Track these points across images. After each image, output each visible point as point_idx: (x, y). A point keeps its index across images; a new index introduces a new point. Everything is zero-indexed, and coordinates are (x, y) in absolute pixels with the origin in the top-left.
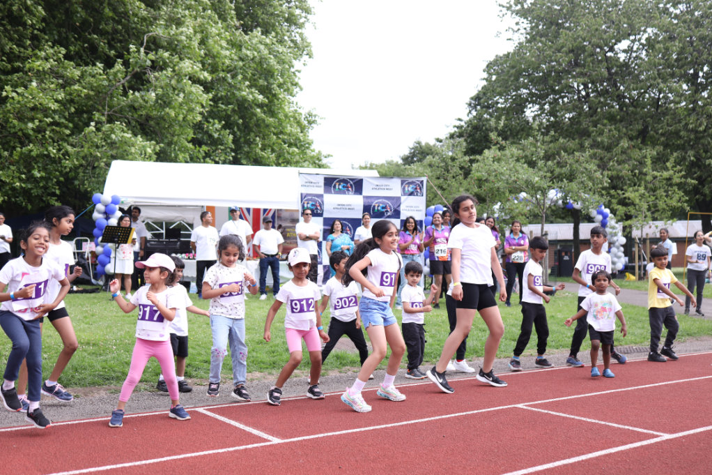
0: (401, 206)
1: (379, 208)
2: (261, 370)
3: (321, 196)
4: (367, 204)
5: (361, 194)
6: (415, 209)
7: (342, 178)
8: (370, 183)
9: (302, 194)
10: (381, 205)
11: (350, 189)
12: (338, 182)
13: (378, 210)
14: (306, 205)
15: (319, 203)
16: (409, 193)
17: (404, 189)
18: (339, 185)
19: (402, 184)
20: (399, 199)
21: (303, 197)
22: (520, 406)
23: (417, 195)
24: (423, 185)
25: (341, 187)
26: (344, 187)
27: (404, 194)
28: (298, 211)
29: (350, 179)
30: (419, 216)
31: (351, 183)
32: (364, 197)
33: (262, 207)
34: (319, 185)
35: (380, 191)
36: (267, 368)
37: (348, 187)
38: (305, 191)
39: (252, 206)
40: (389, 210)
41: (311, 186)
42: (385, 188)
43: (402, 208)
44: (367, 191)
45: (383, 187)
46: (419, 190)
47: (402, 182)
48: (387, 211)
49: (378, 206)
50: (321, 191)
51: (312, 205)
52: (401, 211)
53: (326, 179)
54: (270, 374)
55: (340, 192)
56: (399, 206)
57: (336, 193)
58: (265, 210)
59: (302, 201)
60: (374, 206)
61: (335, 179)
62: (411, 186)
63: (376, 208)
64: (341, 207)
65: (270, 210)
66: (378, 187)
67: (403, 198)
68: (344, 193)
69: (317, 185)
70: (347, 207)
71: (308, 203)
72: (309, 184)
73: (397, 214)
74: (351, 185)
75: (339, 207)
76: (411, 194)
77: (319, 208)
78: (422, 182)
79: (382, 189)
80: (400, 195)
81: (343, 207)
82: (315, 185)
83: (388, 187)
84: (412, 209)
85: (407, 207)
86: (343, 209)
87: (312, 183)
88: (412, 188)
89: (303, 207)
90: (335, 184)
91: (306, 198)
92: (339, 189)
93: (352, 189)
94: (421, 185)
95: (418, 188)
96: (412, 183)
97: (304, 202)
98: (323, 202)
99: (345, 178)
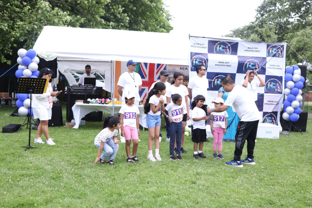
0: (267, 65)
1: (250, 66)
3: (206, 55)
4: (241, 62)
6: (277, 67)
7: (222, 41)
9: (191, 53)
10: (251, 63)
11: (228, 50)
12: (218, 44)
14: (194, 62)
15: (205, 60)
16: (272, 55)
17: (269, 52)
18: (220, 47)
20: (265, 58)
21: (192, 54)
23: (279, 56)
24: (283, 49)
25: (221, 48)
26: (223, 48)
28: (188, 66)
29: (228, 42)
30: (280, 73)
31: (229, 45)
32: (239, 56)
33: (156, 62)
34: (205, 46)
35: (251, 52)
38: (194, 50)
39: (149, 61)
40: (257, 67)
41: (198, 47)
43: (267, 66)
44: (241, 52)
45: (253, 50)
46: (280, 53)
47: (268, 46)
49: (249, 64)
50: (206, 51)
51: (199, 62)
52: (267, 69)
55: (220, 52)
56: (265, 65)
57: (217, 52)
58: (158, 65)
59: (191, 58)
60: (246, 64)
61: (217, 42)
62: (274, 49)
64: (221, 64)
65: (163, 65)
66: (249, 49)
67: (268, 59)
69: (203, 46)
70: (226, 64)
72: (196, 45)
73: (263, 71)
74: (229, 47)
75: (220, 64)
76: (274, 56)
77: (204, 64)
78: (283, 46)
79: (252, 51)
80: (265, 56)
81: (223, 64)
82: (201, 46)
83: (256, 50)
84: (275, 67)
85: (271, 65)
86: (223, 65)
87: (199, 44)
88: (275, 51)
89: (192, 63)
90: (217, 46)
91: (194, 57)
92: (219, 50)
93: (230, 51)
94: (282, 49)
95: (280, 51)
96: (275, 47)
97: (193, 60)
98: (207, 60)
99: (225, 41)
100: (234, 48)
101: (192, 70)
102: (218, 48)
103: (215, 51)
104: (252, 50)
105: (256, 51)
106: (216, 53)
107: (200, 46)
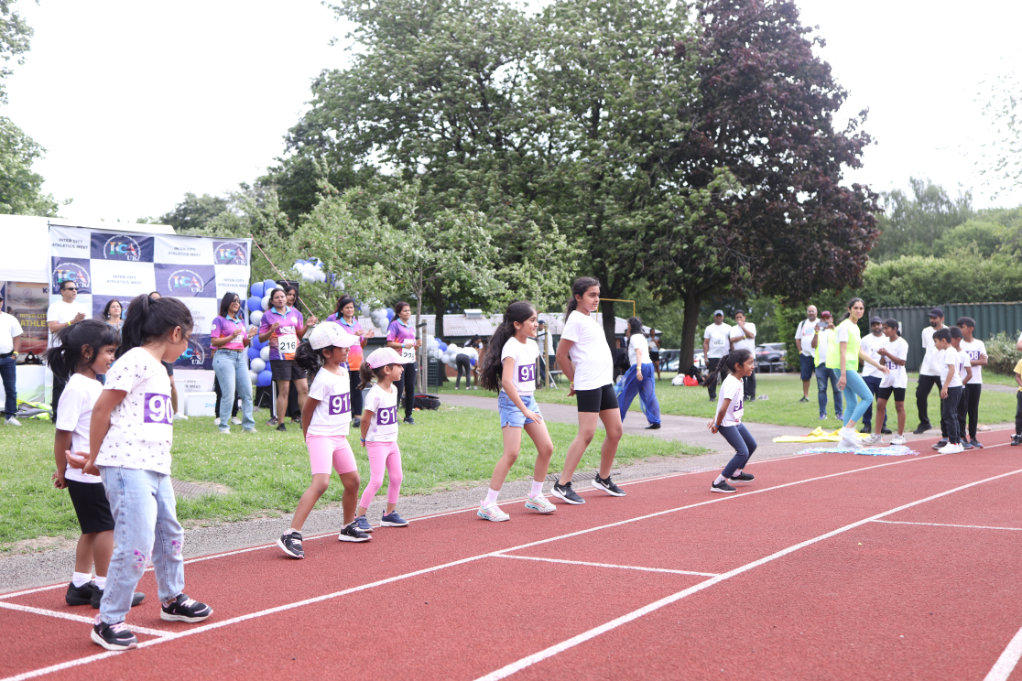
1: (182, 282)
2: (50, 532)
3: (84, 262)
5: (150, 260)
6: (238, 284)
7: (120, 235)
8: (164, 243)
9: (53, 258)
11: (134, 252)
12: (112, 241)
13: (179, 284)
14: (60, 276)
15: (83, 272)
16: (226, 260)
17: (218, 255)
18: (116, 246)
19: (215, 248)
20: (211, 268)
21: (55, 261)
22: (496, 554)
23: (240, 263)
24: (247, 250)
25: (118, 249)
26: (123, 248)
27: (220, 261)
28: (47, 284)
29: (132, 237)
31: (136, 243)
32: (158, 266)
34: (83, 244)
35: (181, 256)
36: (60, 530)
37: (130, 250)
38: (60, 253)
40: (197, 284)
41: (69, 246)
42: (189, 252)
43: (218, 280)
44: (161, 254)
45: (186, 252)
46: (242, 257)
47: (215, 245)
48: (194, 286)
50: (86, 254)
51: (71, 276)
52: (218, 287)
53: (94, 236)
54: (67, 538)
55: (117, 257)
56: (214, 277)
57: (111, 257)
59: (53, 270)
60: (173, 280)
61: (109, 236)
62: (229, 250)
63: (176, 282)
64: (119, 279)
66: (177, 251)
67: (218, 268)
68: (124, 258)
69: (80, 244)
70: (130, 280)
71: (63, 273)
72: (65, 243)
73: (210, 290)
74: (135, 246)
75: (116, 279)
76: (229, 262)
77: (83, 280)
79: (184, 254)
80: (213, 263)
81: (122, 279)
82: (76, 245)
83: (192, 252)
84: (234, 283)
85: (226, 280)
86: (123, 282)
87: (70, 241)
88: (231, 253)
89: (55, 278)
90: (109, 245)
91: (60, 265)
92: (115, 251)
93: (137, 252)
94: (243, 249)
95: (240, 253)
96: (230, 246)
97: (57, 272)
98: (89, 271)
99: (125, 234)
100: (145, 248)
101: (54, 292)
102: (112, 249)
103: (105, 254)
104: (183, 251)
105: (192, 254)
106: (108, 259)
107: (72, 243)
